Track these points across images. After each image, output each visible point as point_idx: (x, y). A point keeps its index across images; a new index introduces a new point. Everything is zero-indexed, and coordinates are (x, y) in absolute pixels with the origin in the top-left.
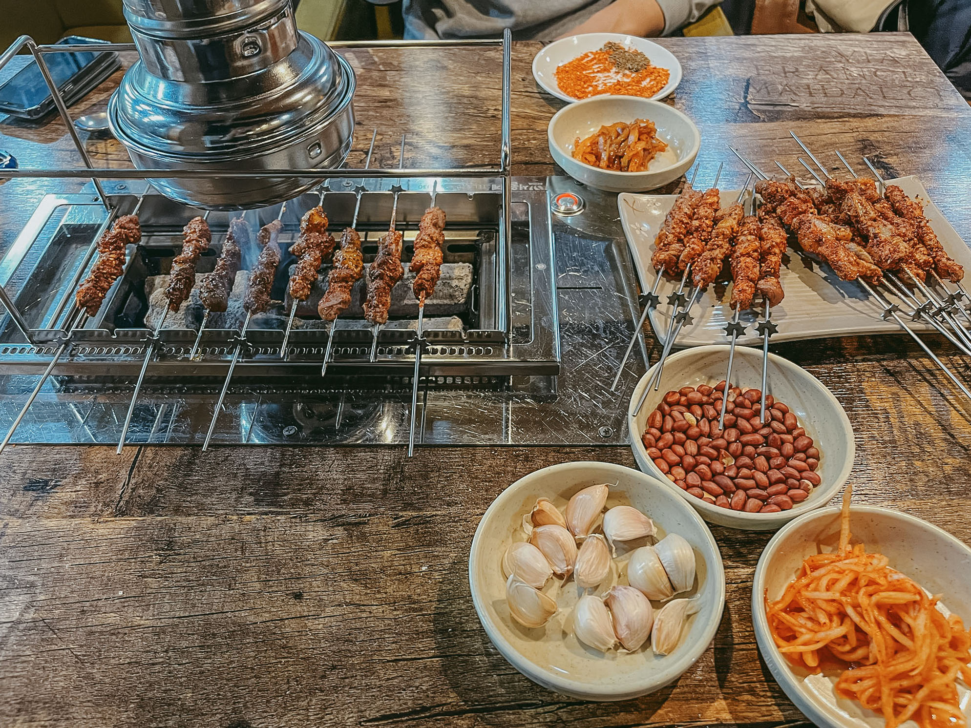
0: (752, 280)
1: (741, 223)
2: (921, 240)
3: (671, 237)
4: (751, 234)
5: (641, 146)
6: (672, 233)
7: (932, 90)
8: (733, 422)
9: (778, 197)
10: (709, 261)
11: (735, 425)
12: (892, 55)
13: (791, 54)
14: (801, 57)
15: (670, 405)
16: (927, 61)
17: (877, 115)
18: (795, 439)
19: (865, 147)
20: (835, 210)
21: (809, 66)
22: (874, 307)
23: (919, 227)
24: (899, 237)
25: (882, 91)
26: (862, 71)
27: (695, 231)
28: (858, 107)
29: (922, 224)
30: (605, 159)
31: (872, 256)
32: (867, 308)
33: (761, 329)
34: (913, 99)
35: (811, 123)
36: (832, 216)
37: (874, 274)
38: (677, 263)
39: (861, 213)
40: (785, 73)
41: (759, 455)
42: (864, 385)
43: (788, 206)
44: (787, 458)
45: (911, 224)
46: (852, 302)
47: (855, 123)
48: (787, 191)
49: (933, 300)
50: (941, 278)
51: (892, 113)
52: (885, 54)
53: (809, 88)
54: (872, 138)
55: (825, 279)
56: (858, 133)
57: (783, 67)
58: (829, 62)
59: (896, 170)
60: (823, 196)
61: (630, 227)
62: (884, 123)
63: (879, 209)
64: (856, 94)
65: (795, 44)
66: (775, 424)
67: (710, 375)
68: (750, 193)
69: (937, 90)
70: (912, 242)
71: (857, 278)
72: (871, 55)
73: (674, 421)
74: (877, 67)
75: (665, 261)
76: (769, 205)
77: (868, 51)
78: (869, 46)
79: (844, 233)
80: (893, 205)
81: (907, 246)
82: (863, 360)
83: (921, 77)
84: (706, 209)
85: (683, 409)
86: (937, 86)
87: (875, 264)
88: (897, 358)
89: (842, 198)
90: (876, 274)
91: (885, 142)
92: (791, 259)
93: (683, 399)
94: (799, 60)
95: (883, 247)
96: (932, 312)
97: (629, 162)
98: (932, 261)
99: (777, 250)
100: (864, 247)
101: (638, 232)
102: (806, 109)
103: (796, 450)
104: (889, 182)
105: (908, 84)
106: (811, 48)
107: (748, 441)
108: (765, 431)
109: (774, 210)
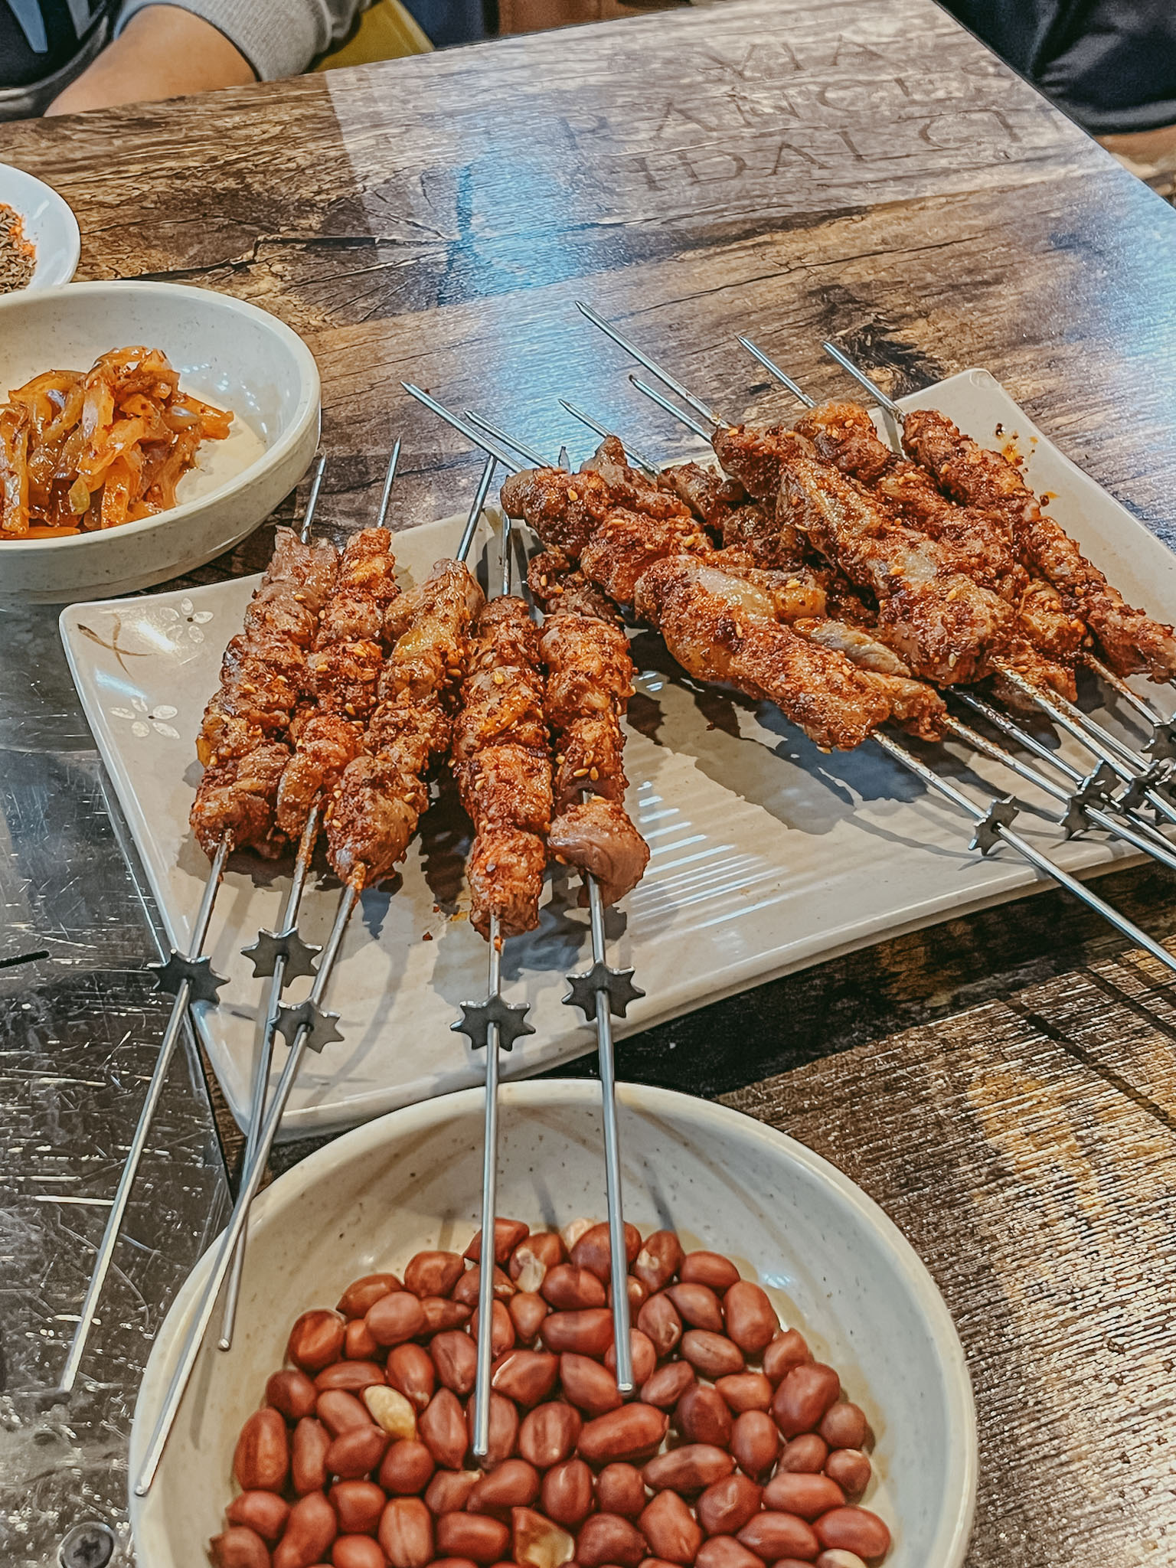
0: (530, 825)
1: (474, 628)
2: (1036, 567)
3: (238, 726)
4: (505, 662)
5: (124, 438)
6: (245, 714)
7: (985, 116)
8: (544, 1378)
9: (574, 519)
10: (368, 791)
11: (554, 1390)
12: (859, 39)
13: (579, 82)
14: (609, 85)
15: (312, 1370)
16: (955, 39)
17: (848, 212)
18: (775, 1382)
19: (832, 310)
20: (761, 522)
21: (634, 106)
22: (947, 815)
23: (1021, 526)
24: (960, 576)
25: (849, 144)
26: (785, 97)
27: (319, 688)
28: (790, 198)
29: (1027, 515)
30: (17, 501)
31: (899, 651)
32: (927, 823)
33: (583, 996)
34: (939, 150)
35: (669, 267)
36: (757, 543)
37: (917, 710)
38: (273, 816)
39: (834, 521)
40: (571, 136)
41: (659, 1488)
42: (974, 1094)
43: (611, 540)
44: (760, 1473)
45: (997, 523)
46: (875, 812)
47: (791, 244)
48: (597, 494)
49: (1111, 759)
50: (1120, 675)
51: (888, 198)
52: (840, 39)
53: (645, 169)
54: (846, 280)
55: (781, 752)
56: (804, 273)
57: (563, 122)
58: (690, 86)
59: (932, 360)
60: (716, 486)
61: (108, 715)
62: (872, 231)
63: (896, 492)
64: (778, 162)
65: (587, 51)
66: (698, 1345)
67: (442, 1206)
68: (495, 522)
69: (997, 113)
70: (1008, 584)
71: (870, 736)
72: (801, 50)
73: (331, 1433)
74: (822, 79)
75: (229, 821)
76: (553, 551)
77: (793, 41)
78: (791, 24)
79: (798, 596)
80: (932, 473)
81: (993, 598)
82: (956, 1006)
83: (951, 86)
84: (351, 605)
85: (362, 1373)
86: (994, 103)
87: (914, 677)
88: (1058, 971)
89: (769, 484)
90: (924, 707)
91: (884, 284)
92: (663, 708)
93: (356, 1332)
94: (606, 93)
95: (922, 616)
96: (1119, 794)
97: (96, 497)
98: (1081, 629)
99: (597, 699)
100: (870, 625)
101: (140, 729)
102: (645, 228)
103: (788, 1429)
104: (909, 404)
105: (916, 111)
106: (630, 55)
107: (610, 1444)
108: (663, 1385)
109: (574, 563)
